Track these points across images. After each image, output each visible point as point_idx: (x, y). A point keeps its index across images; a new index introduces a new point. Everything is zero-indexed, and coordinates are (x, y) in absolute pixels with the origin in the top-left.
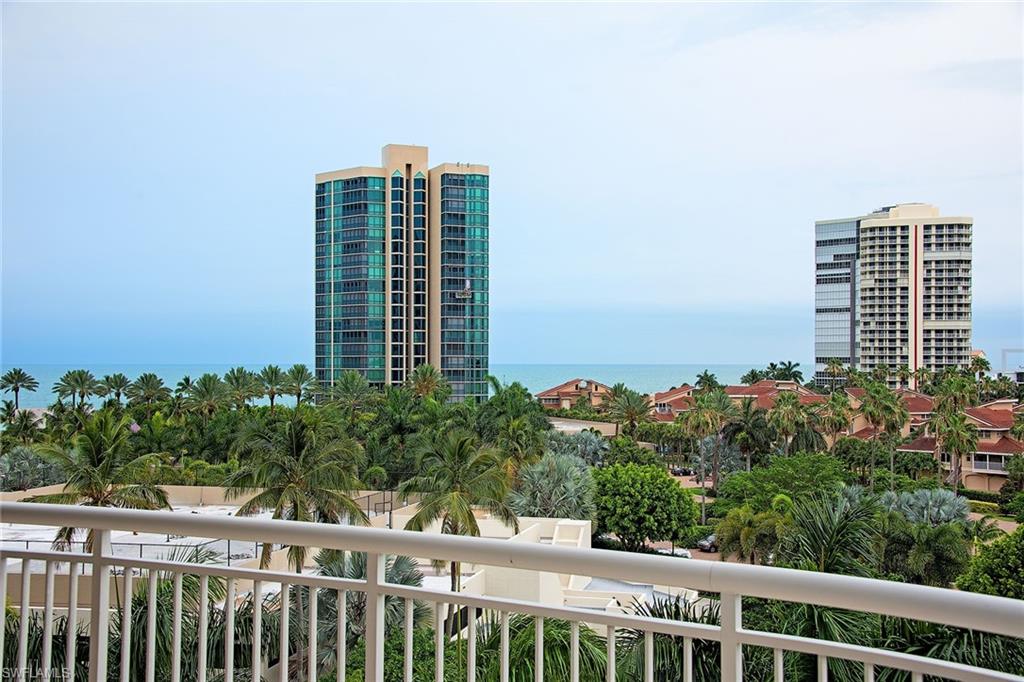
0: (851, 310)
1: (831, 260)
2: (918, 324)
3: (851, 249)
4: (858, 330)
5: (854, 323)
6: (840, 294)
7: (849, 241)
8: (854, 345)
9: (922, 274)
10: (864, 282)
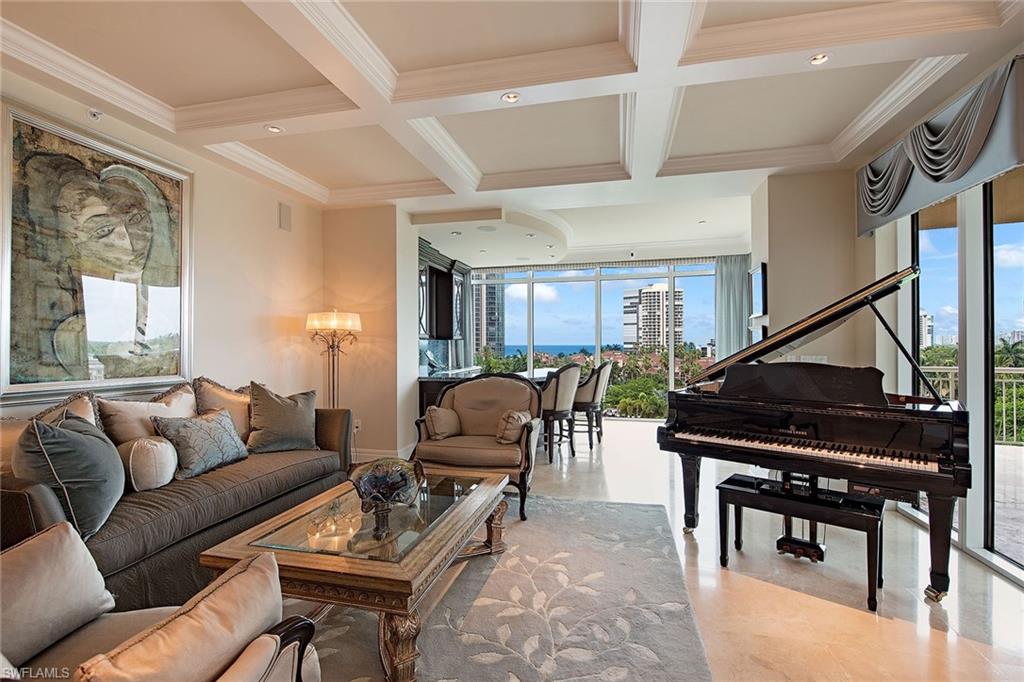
0: (637, 324)
1: (629, 304)
2: (663, 329)
3: (637, 300)
4: (640, 332)
5: (638, 329)
6: (632, 318)
7: (636, 297)
8: (639, 337)
9: (665, 310)
10: (642, 312)
